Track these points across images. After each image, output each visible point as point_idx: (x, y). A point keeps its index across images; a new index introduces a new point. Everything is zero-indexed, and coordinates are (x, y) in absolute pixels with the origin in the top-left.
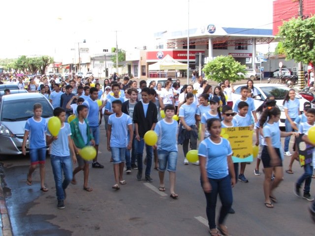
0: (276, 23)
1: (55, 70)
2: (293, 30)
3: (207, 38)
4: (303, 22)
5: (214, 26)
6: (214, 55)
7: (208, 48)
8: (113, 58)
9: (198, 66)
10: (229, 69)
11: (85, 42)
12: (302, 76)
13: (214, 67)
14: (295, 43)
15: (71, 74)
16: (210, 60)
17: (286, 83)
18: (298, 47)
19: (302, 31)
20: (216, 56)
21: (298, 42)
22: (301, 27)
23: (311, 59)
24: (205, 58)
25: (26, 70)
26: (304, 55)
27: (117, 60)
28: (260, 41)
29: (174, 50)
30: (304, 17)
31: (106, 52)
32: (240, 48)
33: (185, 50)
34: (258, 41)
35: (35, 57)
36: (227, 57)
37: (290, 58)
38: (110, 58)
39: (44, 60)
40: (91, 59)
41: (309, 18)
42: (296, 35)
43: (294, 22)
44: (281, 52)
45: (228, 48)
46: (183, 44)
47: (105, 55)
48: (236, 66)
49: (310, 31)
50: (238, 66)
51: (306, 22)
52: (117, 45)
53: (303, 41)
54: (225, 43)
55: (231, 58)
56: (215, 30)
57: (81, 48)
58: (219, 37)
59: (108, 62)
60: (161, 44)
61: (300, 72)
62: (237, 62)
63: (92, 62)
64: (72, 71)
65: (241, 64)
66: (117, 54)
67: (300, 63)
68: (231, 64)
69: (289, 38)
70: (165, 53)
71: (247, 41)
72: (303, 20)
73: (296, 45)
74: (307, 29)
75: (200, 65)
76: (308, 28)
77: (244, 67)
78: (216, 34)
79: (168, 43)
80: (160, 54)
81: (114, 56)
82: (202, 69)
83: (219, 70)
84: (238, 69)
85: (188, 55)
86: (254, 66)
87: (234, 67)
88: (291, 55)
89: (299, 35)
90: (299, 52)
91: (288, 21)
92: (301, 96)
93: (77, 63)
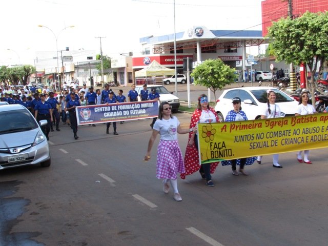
0: (265, 23)
1: (38, 80)
2: (283, 30)
3: (194, 41)
4: (293, 21)
5: (201, 29)
6: (203, 59)
7: (196, 52)
8: (98, 66)
9: (186, 70)
10: (218, 73)
11: (68, 49)
12: (293, 77)
13: (202, 71)
14: (285, 44)
15: (55, 83)
16: (198, 64)
17: (278, 85)
18: (289, 48)
19: (292, 31)
20: (205, 60)
21: (288, 42)
22: (290, 27)
23: (302, 60)
24: (193, 63)
25: (7, 81)
26: (295, 56)
27: (102, 68)
28: (250, 43)
29: (162, 55)
30: (294, 17)
31: (91, 60)
32: (229, 51)
33: (172, 55)
34: (248, 43)
35: (16, 67)
36: (216, 61)
37: (280, 59)
38: (94, 66)
39: (25, 70)
40: (75, 67)
41: (299, 18)
42: (286, 35)
43: (284, 22)
44: (272, 53)
45: (217, 51)
46: (171, 49)
47: (89, 63)
48: (225, 69)
49: (300, 31)
50: (228, 69)
51: (295, 21)
52: (102, 52)
53: (293, 41)
54: (214, 46)
55: (219, 62)
56: (203, 33)
57: (64, 57)
58: (207, 41)
59: (93, 70)
60: (148, 49)
61: (292, 74)
62: (227, 65)
63: (76, 71)
64: (55, 81)
65: (231, 67)
66: (101, 61)
67: (291, 64)
68: (220, 67)
69: (279, 39)
70: (152, 59)
71: (236, 44)
72: (292, 20)
73: (286, 46)
74: (296, 29)
75: (188, 69)
76: (298, 28)
77: (234, 70)
78: (204, 37)
79: (154, 49)
80: (146, 60)
81: (99, 64)
82: (190, 73)
83: (208, 74)
84: (227, 73)
85: (175, 60)
86: (244, 69)
87: (223, 71)
88: (281, 56)
89: (288, 36)
90: (289, 52)
91: (277, 21)
92: (293, 98)
93: (60, 72)
